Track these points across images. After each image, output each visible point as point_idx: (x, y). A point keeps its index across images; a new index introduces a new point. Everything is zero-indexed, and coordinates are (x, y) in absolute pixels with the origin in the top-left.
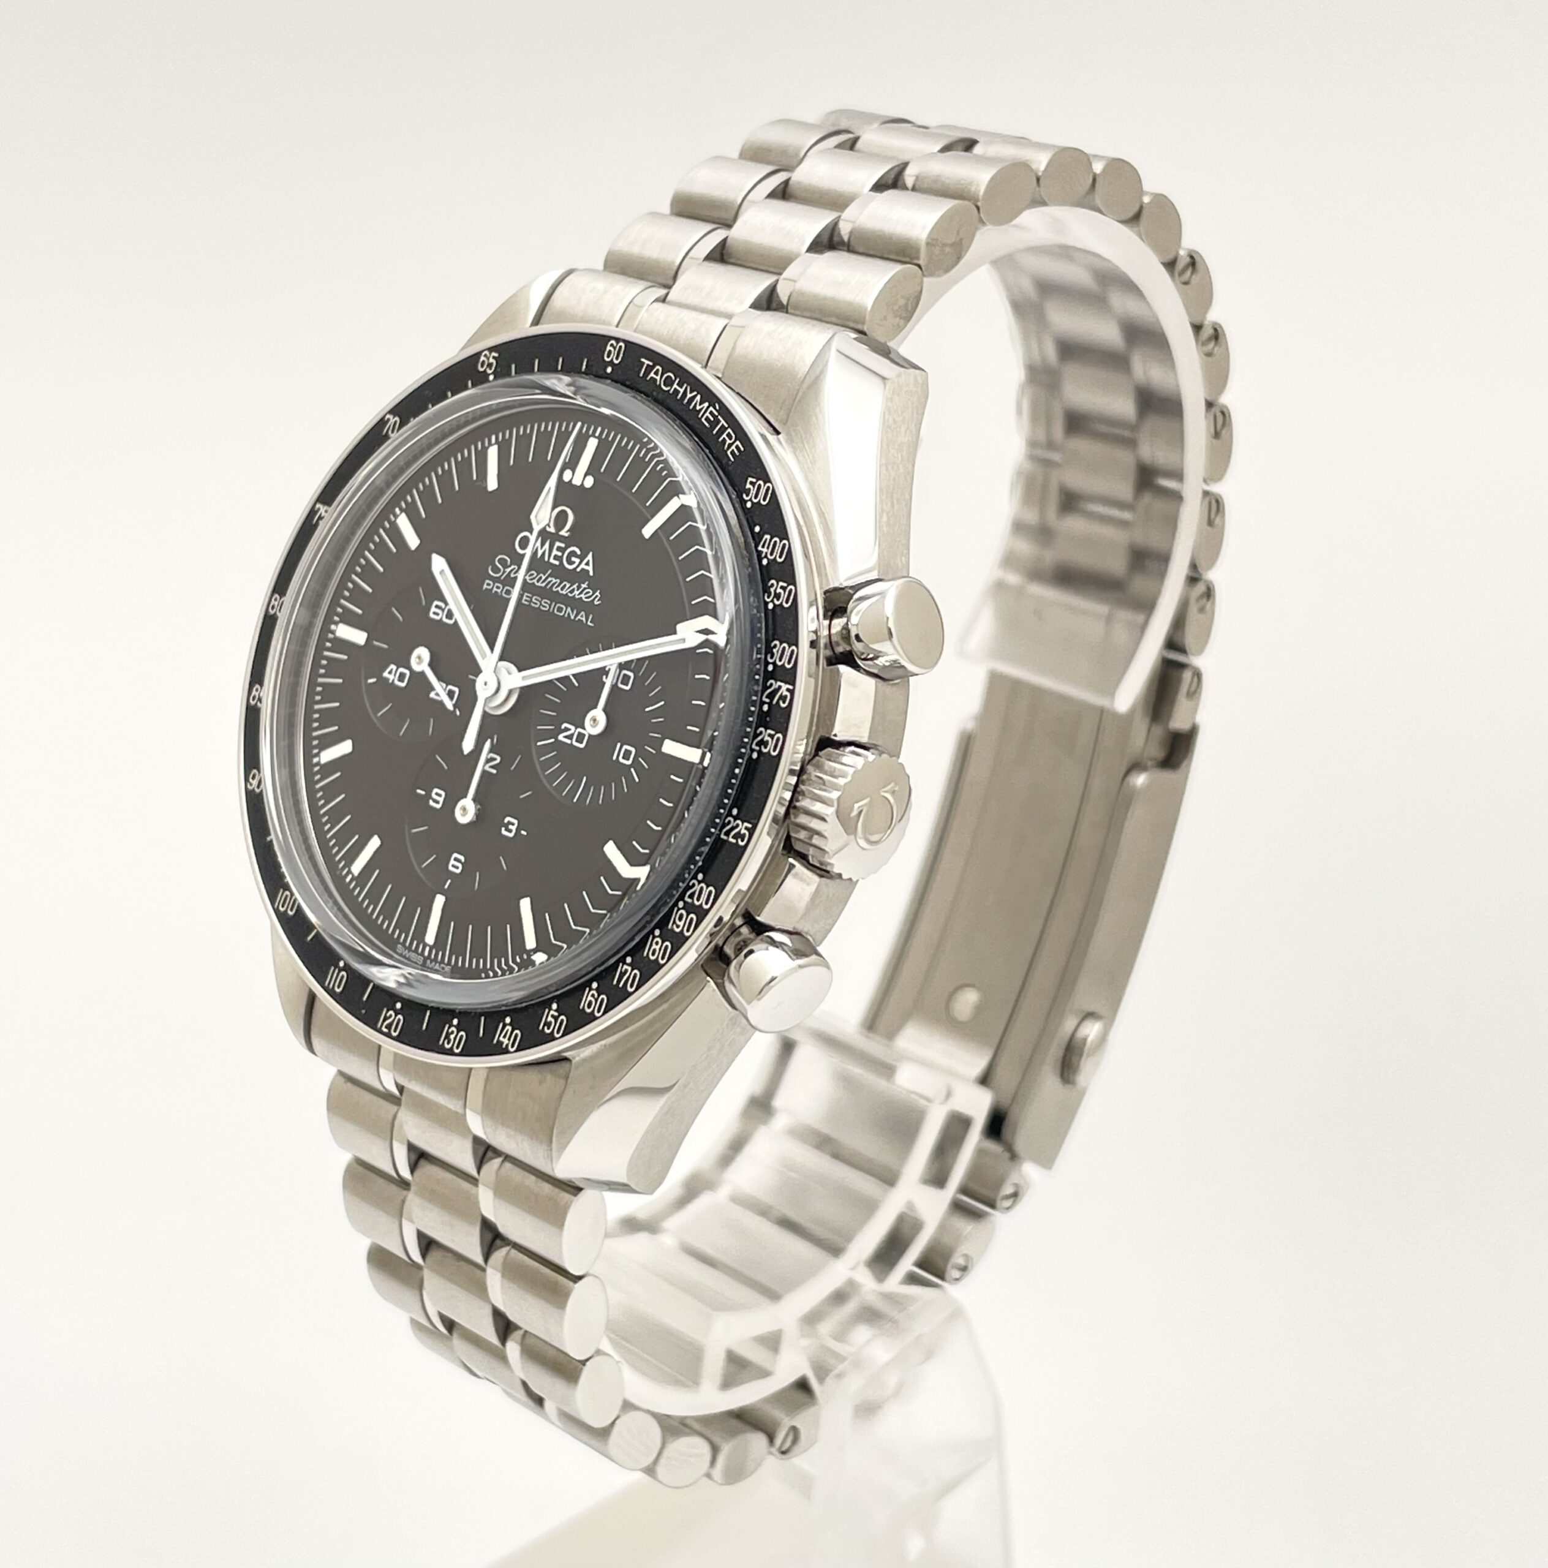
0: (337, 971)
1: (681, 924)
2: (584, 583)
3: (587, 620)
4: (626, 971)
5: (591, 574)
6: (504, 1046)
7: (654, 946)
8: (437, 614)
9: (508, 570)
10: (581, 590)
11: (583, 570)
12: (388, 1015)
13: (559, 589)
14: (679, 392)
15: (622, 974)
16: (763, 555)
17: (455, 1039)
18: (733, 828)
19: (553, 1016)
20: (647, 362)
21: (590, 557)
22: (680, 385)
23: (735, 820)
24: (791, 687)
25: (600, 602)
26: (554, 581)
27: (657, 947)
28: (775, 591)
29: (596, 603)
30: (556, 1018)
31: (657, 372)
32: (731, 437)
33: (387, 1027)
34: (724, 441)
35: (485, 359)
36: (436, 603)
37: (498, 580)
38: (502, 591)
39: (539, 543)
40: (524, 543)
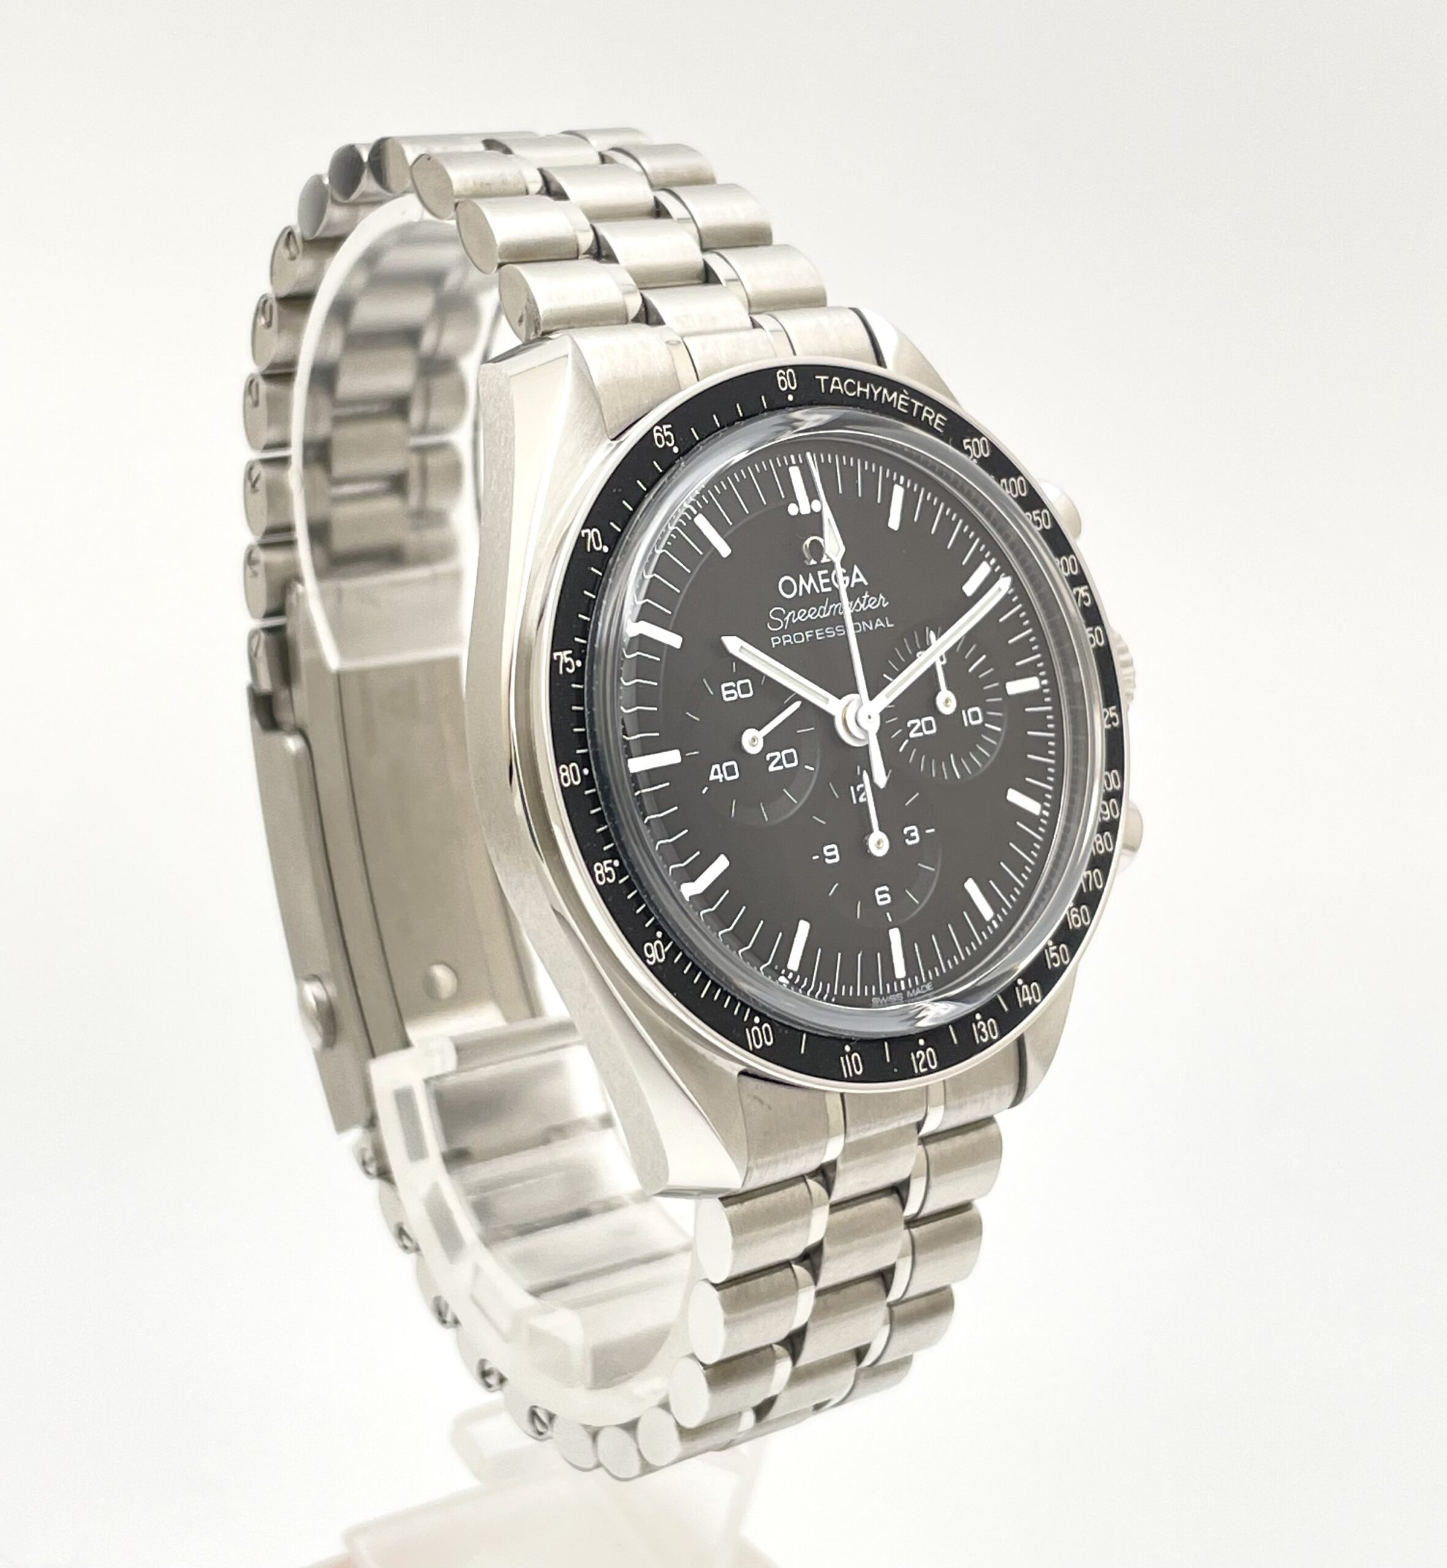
0: (847, 1057)
1: (1107, 812)
2: (864, 595)
3: (885, 623)
4: (1087, 876)
5: (866, 583)
6: (1030, 1003)
7: (1096, 843)
8: (732, 695)
9: (787, 618)
10: (864, 603)
11: (856, 584)
12: (918, 1056)
14: (865, 393)
15: (1086, 882)
17: (987, 1029)
19: (1054, 951)
20: (822, 378)
21: (856, 570)
22: (864, 386)
24: (1086, 587)
25: (887, 603)
26: (836, 606)
27: (1100, 842)
28: (1033, 520)
29: (884, 605)
30: (1057, 951)
31: (836, 384)
32: (931, 414)
33: (924, 1067)
34: (926, 418)
35: (660, 434)
36: (723, 686)
37: (783, 632)
38: (793, 640)
39: (802, 581)
40: (788, 587)
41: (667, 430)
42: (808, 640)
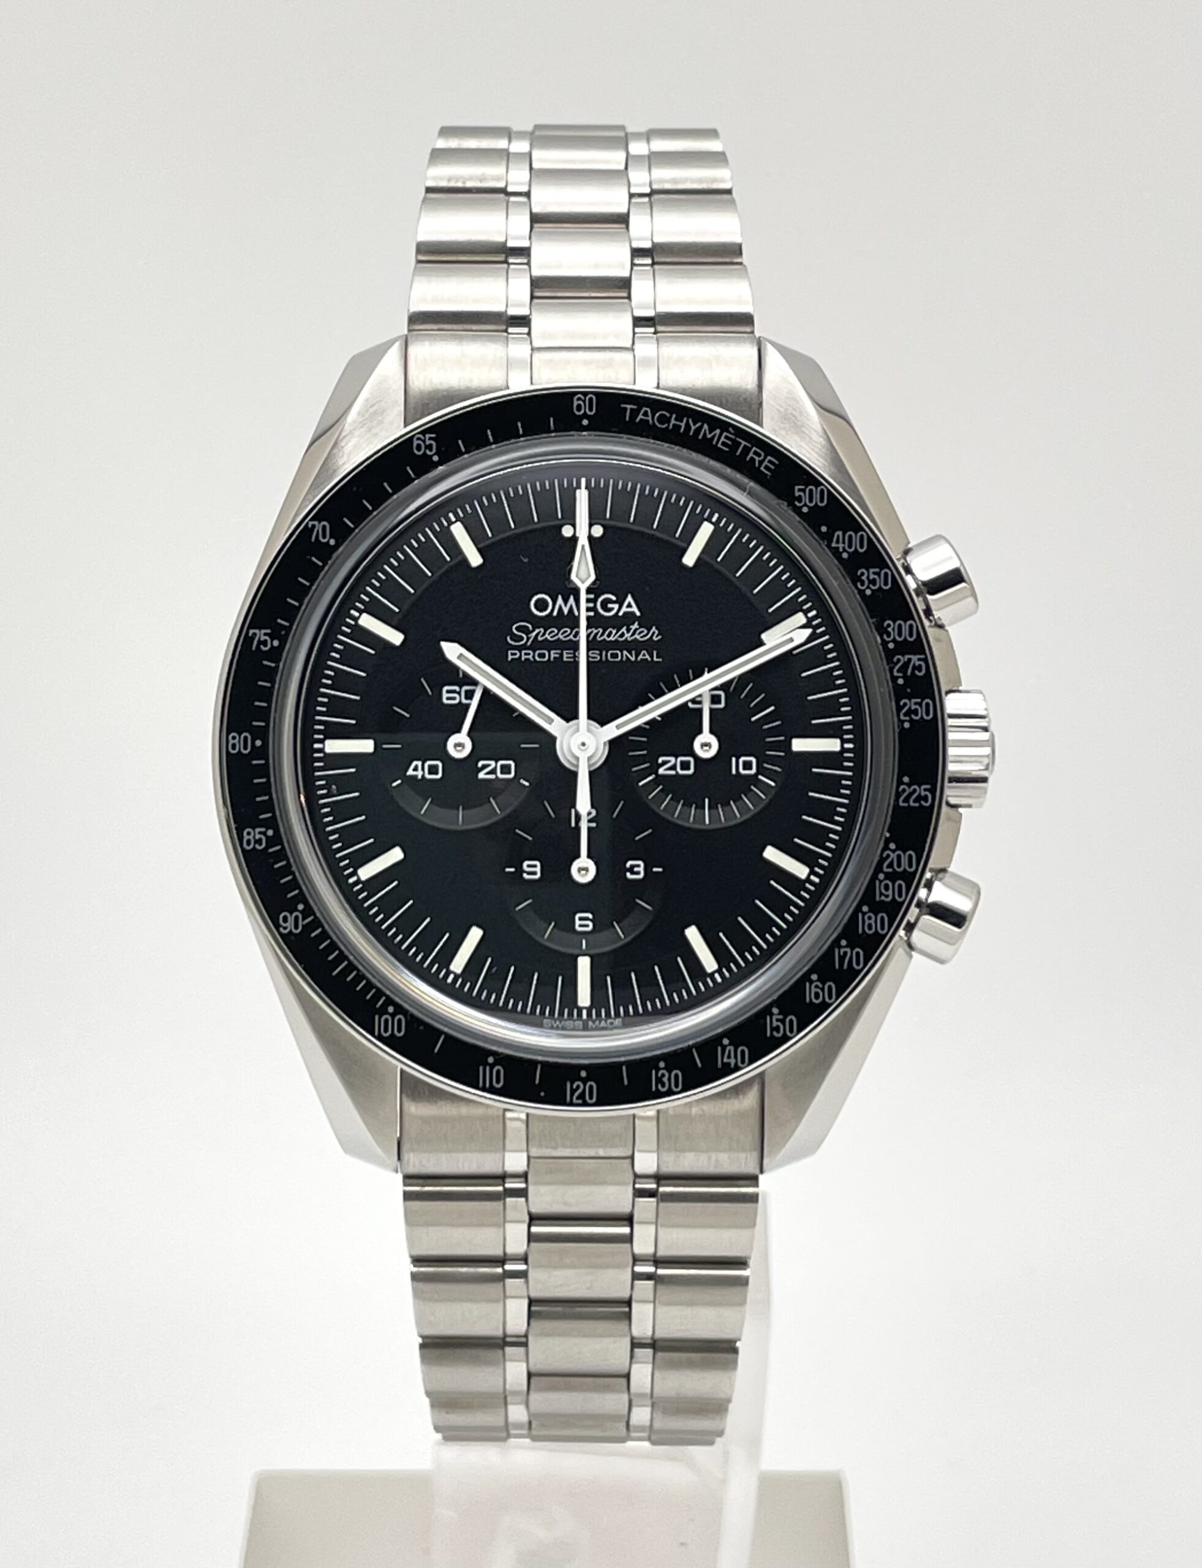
0: (488, 1069)
1: (890, 892)
3: (652, 657)
4: (845, 953)
5: (638, 614)
6: (733, 1065)
7: (867, 922)
8: (454, 699)
9: (534, 634)
12: (575, 1086)
13: (605, 636)
14: (680, 426)
15: (842, 959)
16: (841, 550)
17: (669, 1079)
18: (911, 794)
19: (777, 1020)
20: (629, 407)
21: (629, 599)
22: (679, 420)
23: (909, 787)
24: (922, 657)
25: (660, 637)
27: (872, 922)
28: (868, 577)
30: (783, 1021)
31: (646, 414)
32: (759, 455)
33: (578, 1098)
34: (752, 459)
35: (420, 442)
36: (446, 688)
37: (524, 647)
38: (534, 657)
39: (560, 601)
40: (541, 605)
41: (430, 439)
42: (552, 659)
